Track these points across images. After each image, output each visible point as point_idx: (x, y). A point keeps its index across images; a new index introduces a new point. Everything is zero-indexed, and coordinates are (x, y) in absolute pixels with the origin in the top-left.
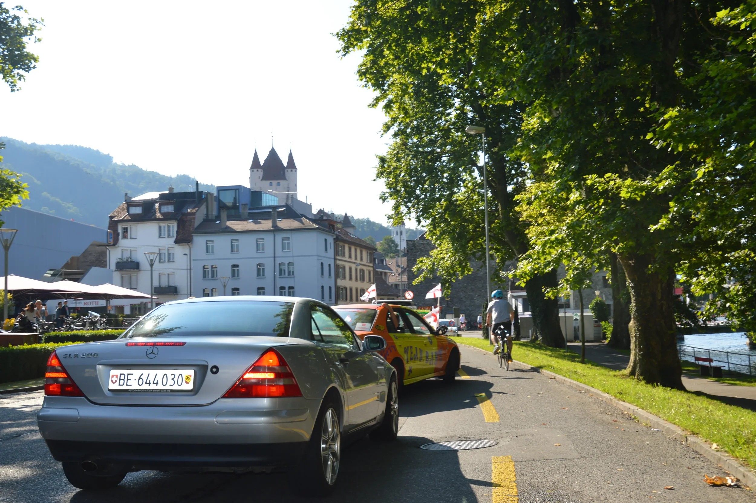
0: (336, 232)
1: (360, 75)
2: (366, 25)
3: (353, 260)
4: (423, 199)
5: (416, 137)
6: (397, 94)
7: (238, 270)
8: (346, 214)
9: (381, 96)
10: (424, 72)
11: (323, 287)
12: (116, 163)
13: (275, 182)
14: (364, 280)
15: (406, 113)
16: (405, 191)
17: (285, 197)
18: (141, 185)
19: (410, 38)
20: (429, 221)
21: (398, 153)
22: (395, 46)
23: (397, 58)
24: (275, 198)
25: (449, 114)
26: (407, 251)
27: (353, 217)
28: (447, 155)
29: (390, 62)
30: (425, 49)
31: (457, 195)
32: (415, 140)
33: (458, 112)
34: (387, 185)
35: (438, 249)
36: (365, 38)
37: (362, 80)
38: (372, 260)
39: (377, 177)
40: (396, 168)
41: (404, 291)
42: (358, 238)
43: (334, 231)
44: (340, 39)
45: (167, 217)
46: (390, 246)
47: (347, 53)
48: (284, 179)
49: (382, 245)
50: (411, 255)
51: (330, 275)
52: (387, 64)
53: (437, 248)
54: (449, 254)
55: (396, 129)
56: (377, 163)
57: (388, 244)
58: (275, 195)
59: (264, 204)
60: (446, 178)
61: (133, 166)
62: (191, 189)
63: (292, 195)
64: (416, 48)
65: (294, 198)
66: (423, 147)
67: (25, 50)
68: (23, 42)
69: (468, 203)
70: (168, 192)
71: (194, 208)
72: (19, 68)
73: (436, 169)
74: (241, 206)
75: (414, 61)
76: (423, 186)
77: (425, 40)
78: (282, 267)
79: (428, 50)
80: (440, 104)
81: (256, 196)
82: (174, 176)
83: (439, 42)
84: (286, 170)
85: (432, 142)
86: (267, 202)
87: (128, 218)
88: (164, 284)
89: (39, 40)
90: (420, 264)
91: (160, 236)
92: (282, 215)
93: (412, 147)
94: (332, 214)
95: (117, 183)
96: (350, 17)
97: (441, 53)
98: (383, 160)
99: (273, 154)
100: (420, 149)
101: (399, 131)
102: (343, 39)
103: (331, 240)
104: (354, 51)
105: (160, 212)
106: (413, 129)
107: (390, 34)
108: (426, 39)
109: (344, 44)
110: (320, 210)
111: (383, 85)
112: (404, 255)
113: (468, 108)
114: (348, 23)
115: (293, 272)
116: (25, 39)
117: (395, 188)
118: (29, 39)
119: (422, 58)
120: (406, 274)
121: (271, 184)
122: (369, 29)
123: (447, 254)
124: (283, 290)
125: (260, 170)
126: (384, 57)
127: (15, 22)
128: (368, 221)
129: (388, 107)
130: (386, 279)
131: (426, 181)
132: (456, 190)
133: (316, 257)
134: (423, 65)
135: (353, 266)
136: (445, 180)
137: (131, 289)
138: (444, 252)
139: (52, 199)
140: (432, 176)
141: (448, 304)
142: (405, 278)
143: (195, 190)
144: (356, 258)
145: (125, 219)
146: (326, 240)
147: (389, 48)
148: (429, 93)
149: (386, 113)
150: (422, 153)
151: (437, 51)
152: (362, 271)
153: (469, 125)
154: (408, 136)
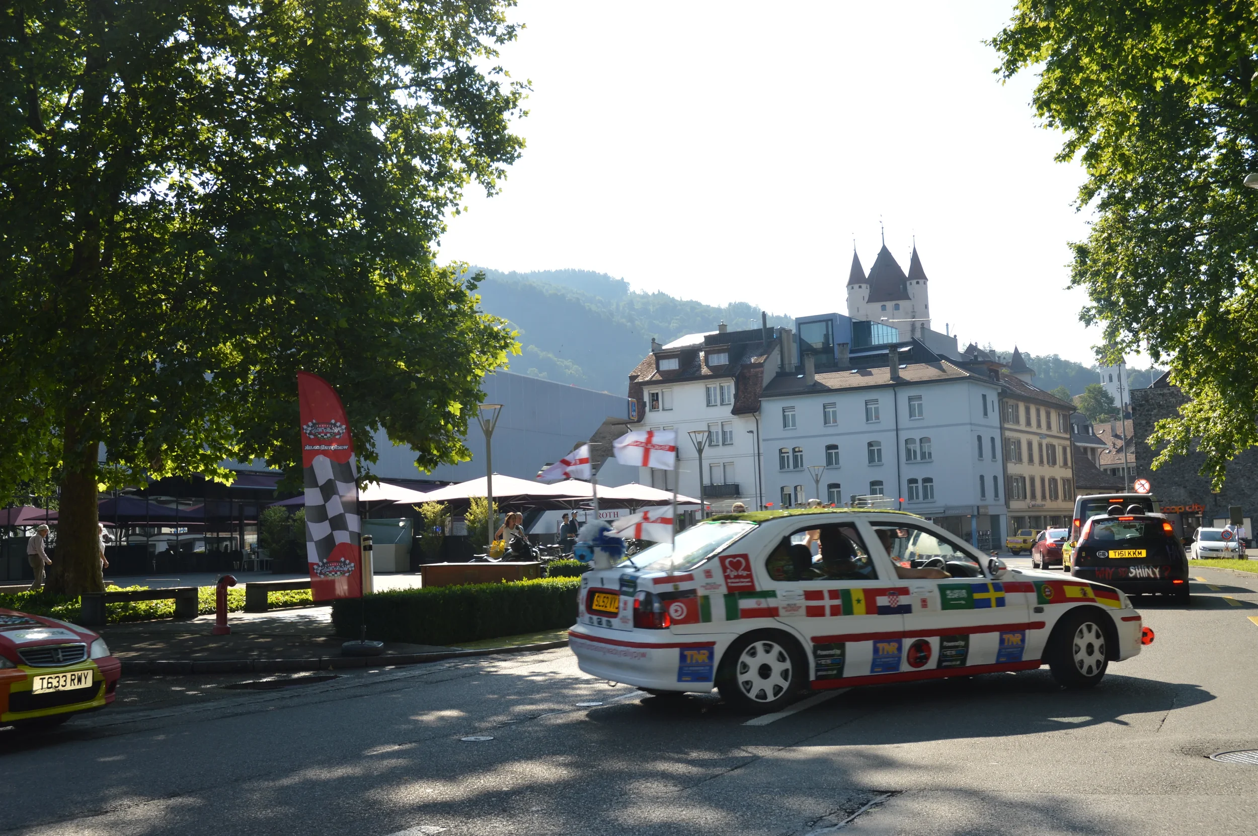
0: (1002, 382)
1: (1040, 108)
2: (1047, 18)
3: (1034, 428)
4: (1163, 314)
5: (1144, 206)
6: (1108, 131)
7: (837, 454)
8: (1016, 349)
9: (1079, 139)
10: (1159, 86)
11: (982, 477)
12: (634, 292)
13: (890, 305)
14: (1054, 463)
15: (1126, 164)
16: (1127, 302)
17: (909, 328)
18: (674, 325)
19: (1129, 28)
20: (1174, 354)
21: (1110, 235)
22: (1099, 47)
23: (1104, 67)
24: (894, 330)
25: (1206, 157)
26: (1133, 409)
27: (1028, 355)
28: (1205, 231)
29: (1093, 77)
30: (1159, 44)
31: (1227, 303)
32: (1141, 211)
33: (1224, 151)
34: (1091, 294)
35: (1195, 403)
36: (1043, 41)
37: (1041, 115)
38: (1068, 428)
39: (1074, 282)
40: (1108, 264)
41: (1132, 480)
42: (1042, 391)
43: (998, 380)
44: (999, 49)
45: (718, 373)
46: (1098, 402)
47: (1013, 71)
48: (906, 297)
49: (1083, 400)
50: (1140, 415)
51: (994, 456)
52: (1087, 81)
53: (1191, 400)
54: (1218, 412)
55: (1105, 195)
56: (1071, 256)
57: (1095, 398)
58: (892, 326)
59: (875, 341)
60: (1204, 274)
61: (661, 295)
62: (755, 325)
63: (923, 324)
64: (1140, 46)
65: (925, 327)
66: (1158, 221)
67: (506, 132)
68: (503, 121)
69: (1251, 316)
70: (717, 332)
71: (761, 355)
72: (498, 160)
73: (1184, 259)
74: (836, 347)
75: (1138, 70)
76: (1160, 291)
77: (1157, 28)
78: (911, 447)
79: (1163, 46)
80: (1187, 140)
81: (861, 329)
82: (724, 305)
83: (1184, 28)
84: (908, 283)
85: (1175, 212)
86: (881, 338)
87: (658, 377)
88: (719, 481)
89: (526, 113)
90: (1161, 431)
91: (709, 404)
92: (908, 358)
93: (1136, 223)
94: (993, 352)
95: (637, 323)
96: (1016, 8)
97: (1190, 47)
98: (1082, 252)
99: (885, 257)
100: (1152, 226)
101: (1109, 197)
102: (1006, 50)
103: (993, 397)
104: (1026, 66)
105: (707, 365)
106: (1135, 192)
107: (1091, 28)
108: (1160, 25)
109: (1007, 57)
110: (971, 345)
111: (1082, 119)
112: (1127, 416)
113: (1243, 141)
114: (1012, 19)
115: (930, 454)
116: (506, 115)
117: (1107, 299)
118: (512, 114)
119: (1154, 61)
120: (1133, 449)
121: (884, 308)
122: (1052, 25)
123: (1214, 411)
124: (914, 485)
125: (864, 286)
126: (1081, 69)
127: (493, 92)
128: (1056, 360)
129: (1092, 157)
130: (1094, 459)
131: (1165, 282)
132: (1225, 293)
133: (968, 427)
134: (1156, 75)
135: (1035, 440)
136: (1203, 278)
137: (667, 490)
138: (1207, 407)
139: (542, 354)
140: (1177, 272)
141: (1216, 501)
142: (1132, 458)
143: (761, 327)
144: (1039, 426)
145: (654, 379)
146: (984, 397)
147: (1090, 52)
148: (1164, 123)
149: (1089, 167)
150: (1155, 233)
151: (1181, 46)
152: (1052, 447)
153: (1247, 172)
154: (1128, 205)
